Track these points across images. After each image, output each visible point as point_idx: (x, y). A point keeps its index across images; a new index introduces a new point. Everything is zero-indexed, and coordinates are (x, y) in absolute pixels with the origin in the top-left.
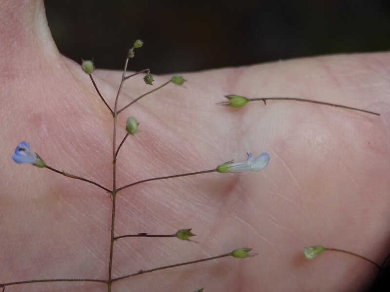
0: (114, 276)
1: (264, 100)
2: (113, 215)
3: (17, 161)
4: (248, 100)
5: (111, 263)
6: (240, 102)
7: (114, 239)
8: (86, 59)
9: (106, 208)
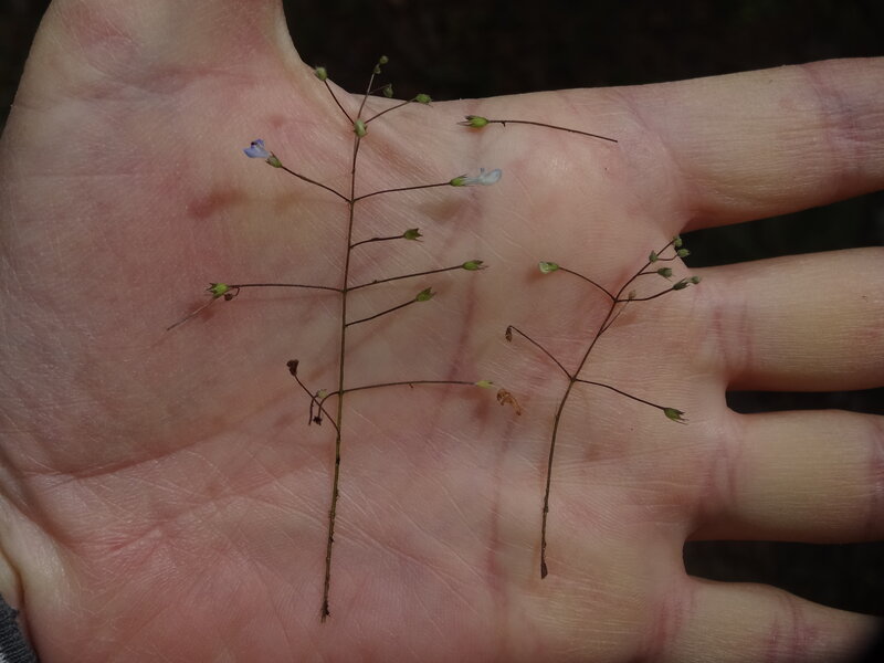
0: (350, 284)
1: (503, 122)
2: (351, 224)
3: (250, 156)
4: (488, 122)
5: (346, 272)
6: (481, 122)
7: (350, 247)
8: (320, 66)
9: (344, 216)
